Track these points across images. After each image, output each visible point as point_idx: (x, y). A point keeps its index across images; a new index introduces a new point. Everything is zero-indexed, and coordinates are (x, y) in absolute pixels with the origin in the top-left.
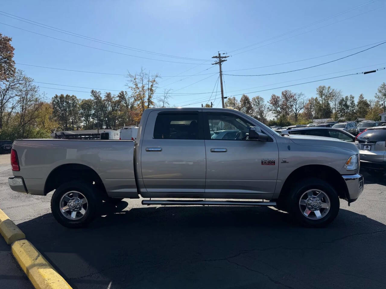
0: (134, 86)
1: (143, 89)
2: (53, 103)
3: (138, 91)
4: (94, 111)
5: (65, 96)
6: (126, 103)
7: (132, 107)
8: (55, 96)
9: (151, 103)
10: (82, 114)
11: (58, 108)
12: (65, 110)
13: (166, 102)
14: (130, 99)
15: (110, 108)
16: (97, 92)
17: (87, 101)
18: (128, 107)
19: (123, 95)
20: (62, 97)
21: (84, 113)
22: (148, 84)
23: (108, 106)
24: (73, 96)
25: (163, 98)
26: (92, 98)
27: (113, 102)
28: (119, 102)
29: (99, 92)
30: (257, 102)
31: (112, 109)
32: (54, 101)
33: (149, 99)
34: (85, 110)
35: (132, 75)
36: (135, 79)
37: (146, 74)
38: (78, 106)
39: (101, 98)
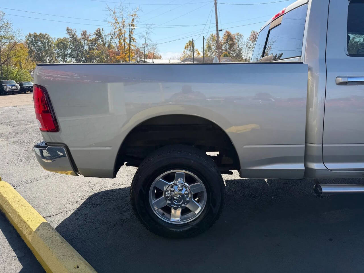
0: (114, 21)
1: (123, 24)
2: (27, 43)
3: (118, 26)
4: (71, 50)
5: (38, 34)
6: (103, 41)
7: (109, 46)
8: (29, 34)
9: (132, 39)
10: (58, 54)
11: (33, 48)
12: (41, 50)
13: (148, 39)
14: (106, 37)
15: (86, 48)
17: (62, 39)
18: (105, 46)
19: (100, 32)
20: (35, 36)
21: (60, 53)
22: (128, 18)
23: (85, 45)
24: (46, 34)
25: (145, 34)
26: (68, 37)
27: (90, 40)
28: (96, 40)
29: (74, 30)
30: (237, 39)
31: (89, 48)
32: (28, 40)
33: (130, 35)
34: (61, 50)
35: (111, 8)
36: (114, 13)
37: (126, 7)
38: (53, 45)
39: (77, 36)
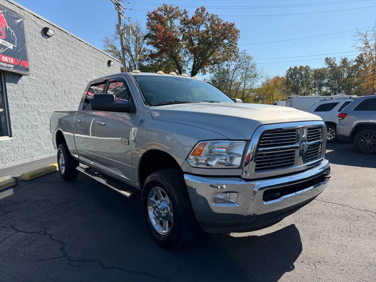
4: (328, 79)
5: (298, 68)
8: (289, 68)
11: (291, 80)
12: (298, 81)
15: (345, 75)
16: (332, 59)
17: (320, 70)
19: (362, 59)
20: (295, 69)
21: (317, 82)
23: (344, 73)
24: (307, 66)
26: (326, 66)
27: (349, 68)
28: (356, 67)
29: (333, 59)
31: (348, 76)
32: (288, 74)
34: (318, 80)
35: (361, 33)
36: (365, 37)
38: (311, 76)
39: (336, 64)
